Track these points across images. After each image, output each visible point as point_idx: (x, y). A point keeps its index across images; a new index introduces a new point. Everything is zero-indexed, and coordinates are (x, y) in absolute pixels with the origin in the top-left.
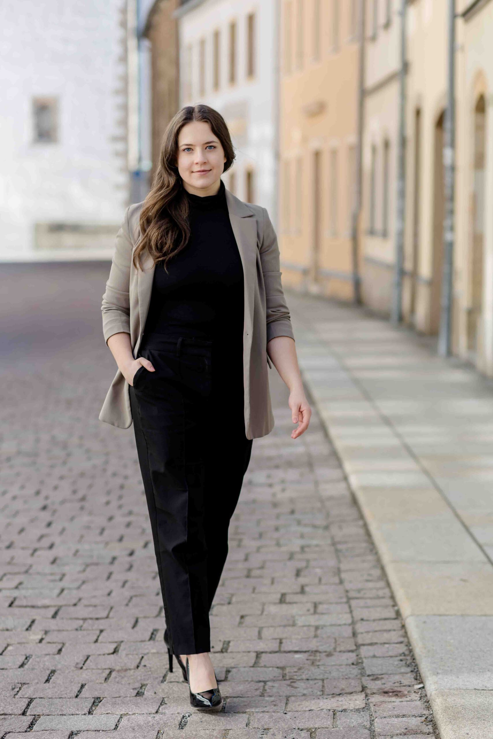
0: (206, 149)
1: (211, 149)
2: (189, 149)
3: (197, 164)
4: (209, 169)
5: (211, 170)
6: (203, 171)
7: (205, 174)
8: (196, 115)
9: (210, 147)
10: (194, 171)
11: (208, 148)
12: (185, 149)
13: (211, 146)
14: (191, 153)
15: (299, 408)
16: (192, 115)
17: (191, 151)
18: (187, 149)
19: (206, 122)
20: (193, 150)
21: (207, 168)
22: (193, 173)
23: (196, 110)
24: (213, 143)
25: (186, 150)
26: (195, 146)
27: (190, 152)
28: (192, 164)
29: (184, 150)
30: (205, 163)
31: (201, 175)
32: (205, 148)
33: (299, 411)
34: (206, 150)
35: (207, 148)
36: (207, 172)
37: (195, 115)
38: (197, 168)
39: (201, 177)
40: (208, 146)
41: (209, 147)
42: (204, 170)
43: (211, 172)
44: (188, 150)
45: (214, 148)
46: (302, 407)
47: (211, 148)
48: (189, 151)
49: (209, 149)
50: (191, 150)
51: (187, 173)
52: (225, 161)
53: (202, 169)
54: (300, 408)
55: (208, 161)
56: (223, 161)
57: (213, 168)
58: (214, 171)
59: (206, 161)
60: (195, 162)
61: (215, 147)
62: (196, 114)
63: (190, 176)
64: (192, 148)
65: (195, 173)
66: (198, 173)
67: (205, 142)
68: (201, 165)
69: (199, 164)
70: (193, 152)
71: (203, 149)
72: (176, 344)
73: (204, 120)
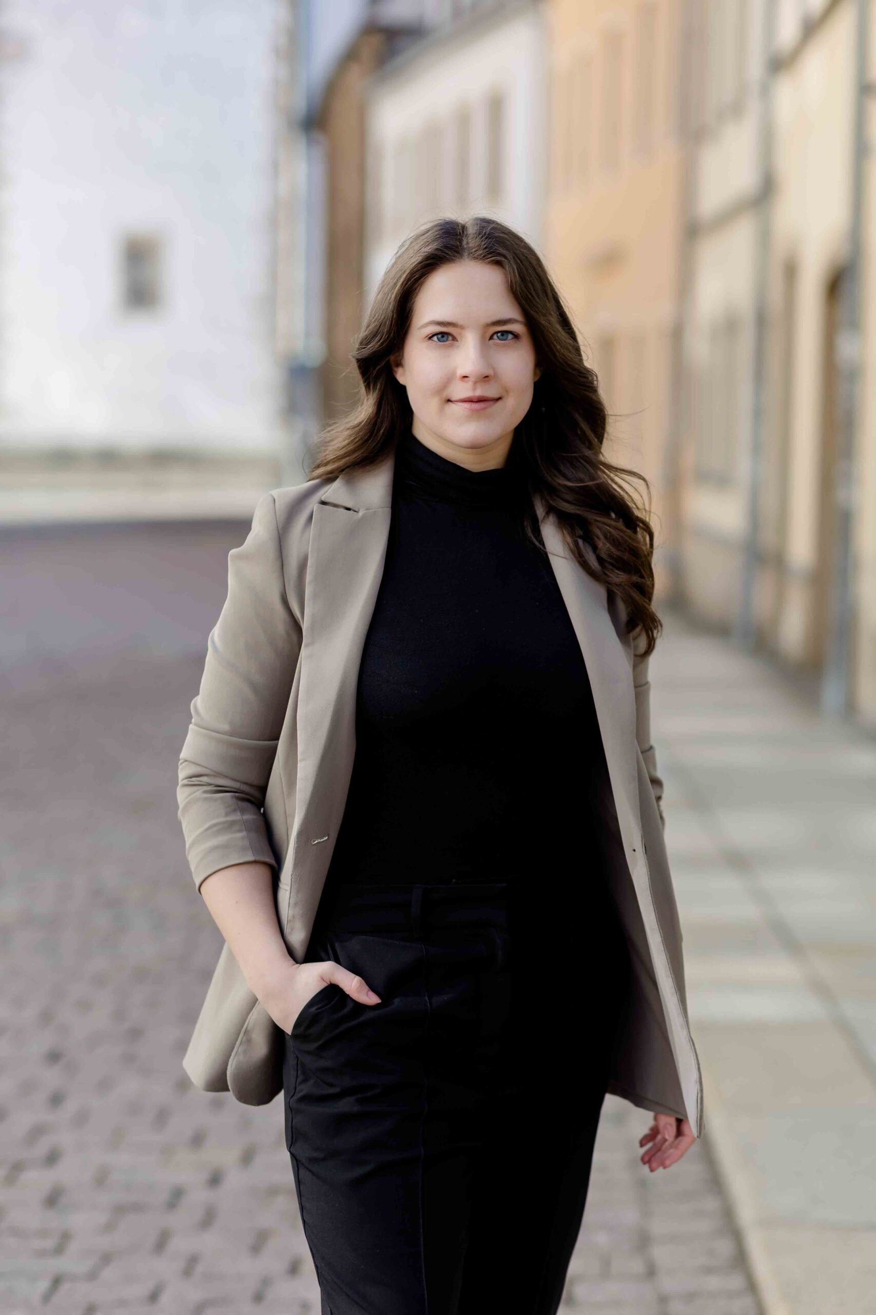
0: (491, 338)
1: (506, 340)
2: (443, 336)
3: (466, 379)
4: (497, 396)
5: (500, 398)
6: (481, 400)
7: (485, 408)
8: (472, 244)
9: (503, 336)
10: (453, 399)
11: (498, 338)
12: (433, 336)
13: (504, 333)
14: (451, 346)
16: (460, 242)
17: (449, 342)
18: (440, 336)
19: (497, 263)
20: (454, 339)
21: (490, 391)
22: (450, 403)
23: (471, 230)
24: (513, 323)
25: (435, 338)
26: (462, 327)
27: (445, 345)
28: (448, 381)
29: (430, 339)
30: (487, 377)
31: (474, 411)
32: (489, 335)
34: (491, 341)
35: (495, 337)
36: (491, 403)
37: (467, 242)
38: (462, 390)
39: (475, 415)
40: (497, 332)
41: (499, 334)
42: (483, 397)
43: (500, 403)
44: (442, 339)
45: (512, 339)
47: (505, 337)
48: (443, 341)
49: (500, 340)
50: (450, 338)
51: (434, 403)
53: (479, 393)
55: (496, 374)
57: (507, 393)
58: (509, 403)
59: (490, 372)
60: (461, 372)
61: (516, 336)
62: (470, 242)
63: (441, 410)
64: (455, 334)
65: (455, 404)
66: (467, 405)
67: (490, 320)
68: (475, 383)
69: (472, 379)
70: (455, 342)
71: (483, 337)
72: (409, 904)
73: (493, 260)
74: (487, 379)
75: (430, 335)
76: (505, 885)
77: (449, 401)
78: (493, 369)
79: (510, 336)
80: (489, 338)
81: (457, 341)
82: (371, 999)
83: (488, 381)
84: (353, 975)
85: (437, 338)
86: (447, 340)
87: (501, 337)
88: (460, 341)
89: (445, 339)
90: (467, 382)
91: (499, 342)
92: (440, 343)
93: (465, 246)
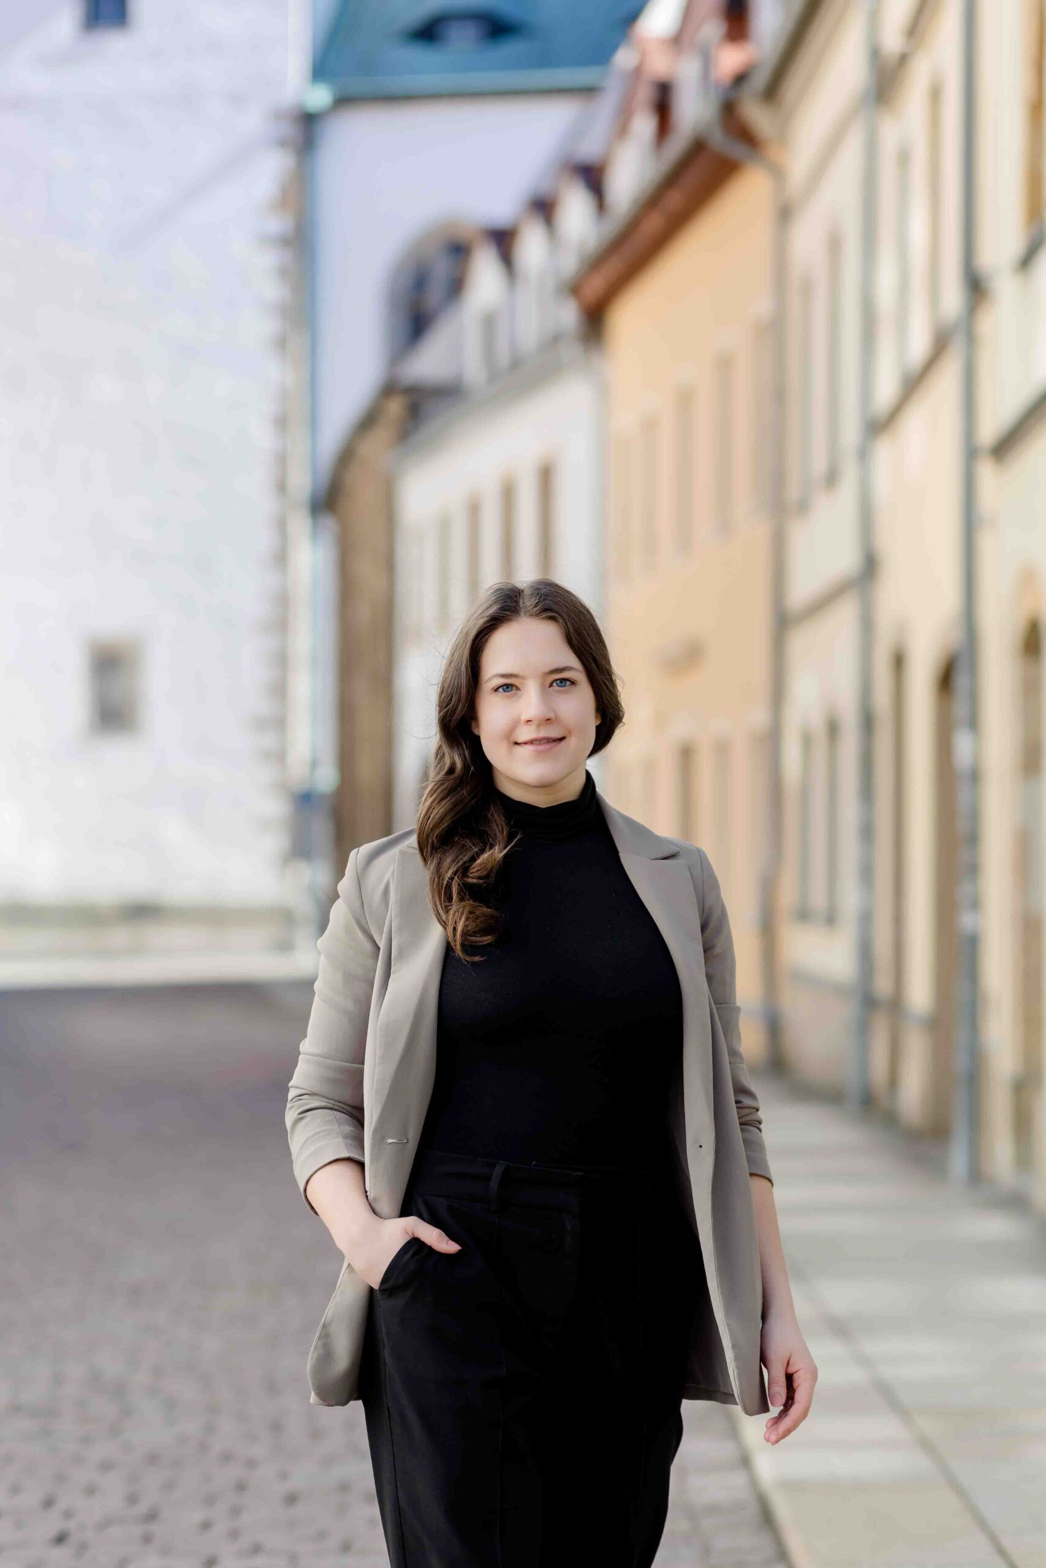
0: (551, 685)
1: (565, 686)
2: (507, 687)
3: (530, 723)
4: (559, 736)
5: (562, 739)
6: (544, 741)
7: (550, 749)
8: (528, 604)
9: (561, 682)
10: (519, 741)
11: (557, 684)
12: (498, 686)
13: (562, 680)
14: (515, 694)
15: (786, 1364)
16: (517, 602)
17: (512, 692)
18: (505, 687)
19: (552, 618)
20: (518, 688)
21: (553, 733)
22: (517, 746)
23: (528, 593)
24: (567, 671)
25: (500, 689)
27: (509, 693)
28: (514, 726)
29: (494, 689)
30: (548, 720)
31: (539, 751)
32: (548, 683)
34: (551, 688)
35: (555, 684)
36: (554, 743)
37: (524, 603)
38: (526, 733)
39: (539, 755)
40: (556, 680)
41: (558, 682)
42: (546, 738)
43: (563, 743)
44: (506, 690)
45: (570, 685)
46: (791, 1362)
47: (563, 684)
48: (508, 692)
49: (560, 686)
50: (514, 688)
51: (505, 745)
52: (598, 723)
53: (542, 735)
54: (788, 1364)
55: (557, 717)
56: (592, 721)
57: (570, 733)
58: (572, 742)
59: (551, 715)
60: (524, 717)
61: (573, 683)
62: (528, 602)
63: (509, 753)
64: (518, 685)
65: (522, 746)
66: (532, 746)
67: (548, 669)
68: (539, 725)
69: (535, 723)
70: (519, 692)
71: (542, 686)
72: (488, 1179)
73: (548, 616)
74: (548, 721)
75: (494, 687)
77: (516, 743)
78: (555, 712)
79: (568, 683)
80: (548, 686)
81: (520, 690)
82: (450, 1247)
83: (550, 723)
84: (433, 1228)
85: (503, 689)
86: (512, 690)
87: (560, 684)
88: (522, 691)
89: (509, 689)
90: (531, 725)
91: (558, 688)
92: (506, 693)
93: (522, 606)
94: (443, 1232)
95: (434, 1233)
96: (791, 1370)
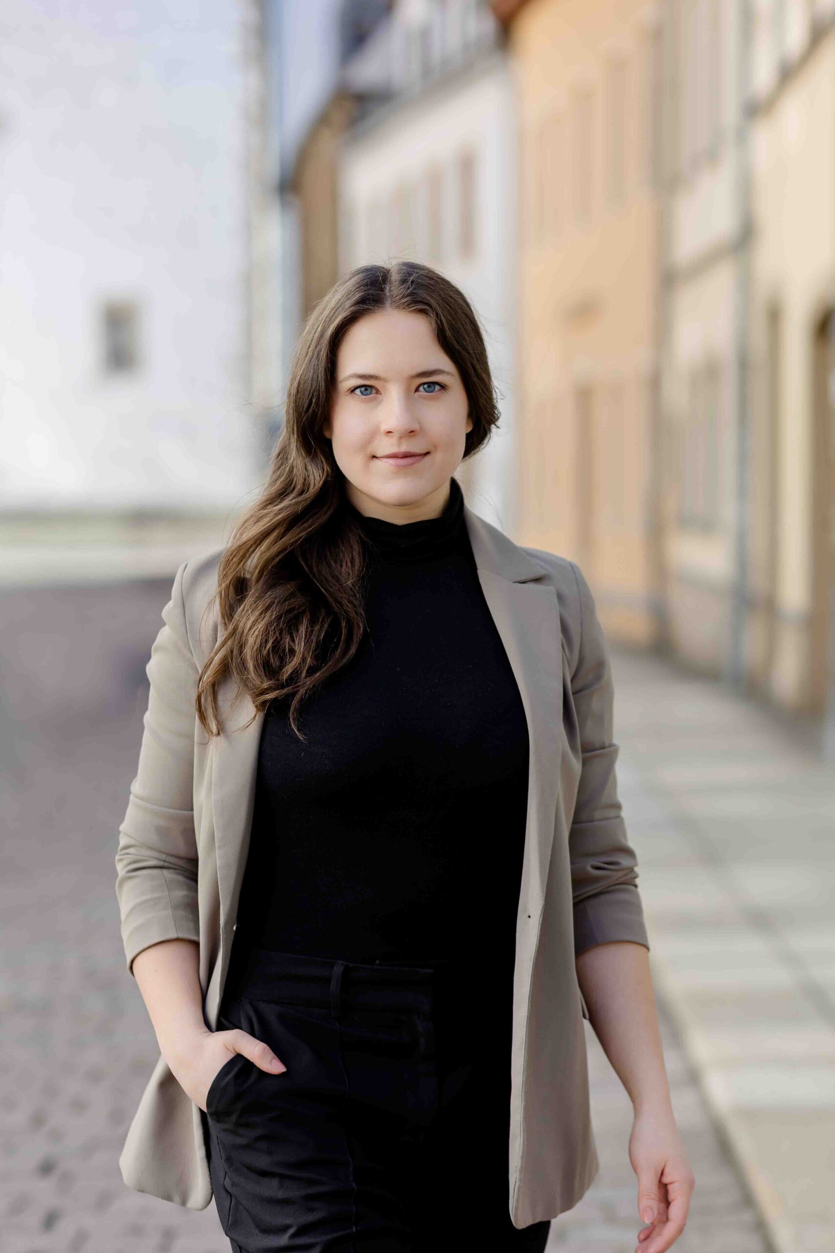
0: (417, 390)
1: (433, 391)
2: (367, 388)
3: (390, 434)
4: (424, 451)
5: (427, 453)
6: (406, 456)
7: (412, 464)
8: (395, 293)
9: (429, 387)
10: (378, 455)
11: (424, 389)
12: (356, 388)
13: (431, 384)
14: (375, 399)
15: (660, 1173)
16: (382, 290)
17: (372, 395)
18: (363, 389)
19: (422, 311)
20: (378, 392)
21: (417, 446)
22: (375, 459)
23: (395, 277)
24: (439, 374)
25: (358, 391)
26: (385, 380)
27: (368, 397)
28: (372, 435)
29: (353, 390)
30: (412, 431)
31: (398, 466)
32: (414, 387)
33: (660, 1181)
34: (417, 393)
35: (421, 389)
36: (417, 458)
37: (390, 291)
38: (387, 446)
39: (400, 471)
40: (424, 384)
41: (426, 386)
42: (409, 452)
43: (427, 459)
44: (365, 393)
45: (439, 390)
46: (666, 1171)
47: (432, 389)
48: (367, 395)
49: (427, 392)
50: (374, 391)
51: (360, 459)
52: (470, 429)
53: (404, 448)
54: (662, 1174)
55: (422, 429)
56: (462, 428)
57: (435, 447)
58: (438, 457)
59: (416, 427)
60: (385, 427)
61: (443, 387)
62: (394, 289)
63: (367, 467)
64: (378, 388)
65: (380, 460)
66: (391, 461)
67: (416, 372)
68: (401, 438)
69: (397, 434)
70: (379, 396)
71: (407, 390)
72: (328, 980)
73: (417, 309)
74: (412, 434)
75: (352, 389)
76: (431, 971)
77: (374, 457)
78: (419, 423)
79: (437, 388)
80: (414, 391)
81: (381, 394)
82: (276, 1066)
83: (414, 436)
84: (256, 1041)
85: (361, 391)
86: (371, 393)
87: (428, 389)
88: (383, 394)
89: (368, 392)
90: (391, 437)
91: (426, 394)
92: (364, 397)
93: (388, 294)
94: (268, 1047)
95: (257, 1048)
96: (666, 1180)
